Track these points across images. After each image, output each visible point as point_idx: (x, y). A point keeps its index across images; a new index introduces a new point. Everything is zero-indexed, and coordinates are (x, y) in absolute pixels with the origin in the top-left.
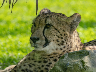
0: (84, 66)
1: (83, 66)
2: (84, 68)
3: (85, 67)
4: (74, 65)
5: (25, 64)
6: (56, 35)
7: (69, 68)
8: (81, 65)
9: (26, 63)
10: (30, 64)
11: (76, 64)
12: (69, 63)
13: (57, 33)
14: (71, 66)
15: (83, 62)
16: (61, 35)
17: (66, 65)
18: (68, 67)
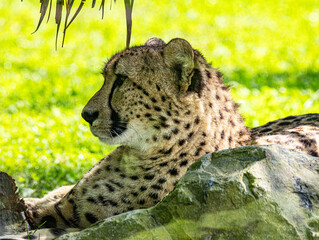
0: (253, 187)
1: (251, 187)
2: (253, 193)
3: (255, 190)
4: (225, 186)
5: (98, 183)
6: (141, 103)
7: (212, 192)
8: (244, 186)
9: (98, 180)
10: (110, 184)
11: (231, 182)
12: (213, 179)
13: (141, 97)
14: (218, 189)
15: (249, 177)
16: (154, 100)
17: (206, 185)
18: (211, 189)
